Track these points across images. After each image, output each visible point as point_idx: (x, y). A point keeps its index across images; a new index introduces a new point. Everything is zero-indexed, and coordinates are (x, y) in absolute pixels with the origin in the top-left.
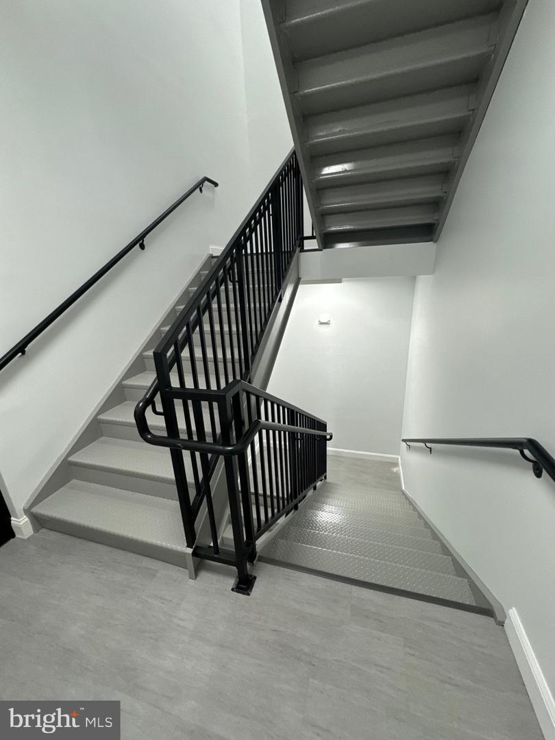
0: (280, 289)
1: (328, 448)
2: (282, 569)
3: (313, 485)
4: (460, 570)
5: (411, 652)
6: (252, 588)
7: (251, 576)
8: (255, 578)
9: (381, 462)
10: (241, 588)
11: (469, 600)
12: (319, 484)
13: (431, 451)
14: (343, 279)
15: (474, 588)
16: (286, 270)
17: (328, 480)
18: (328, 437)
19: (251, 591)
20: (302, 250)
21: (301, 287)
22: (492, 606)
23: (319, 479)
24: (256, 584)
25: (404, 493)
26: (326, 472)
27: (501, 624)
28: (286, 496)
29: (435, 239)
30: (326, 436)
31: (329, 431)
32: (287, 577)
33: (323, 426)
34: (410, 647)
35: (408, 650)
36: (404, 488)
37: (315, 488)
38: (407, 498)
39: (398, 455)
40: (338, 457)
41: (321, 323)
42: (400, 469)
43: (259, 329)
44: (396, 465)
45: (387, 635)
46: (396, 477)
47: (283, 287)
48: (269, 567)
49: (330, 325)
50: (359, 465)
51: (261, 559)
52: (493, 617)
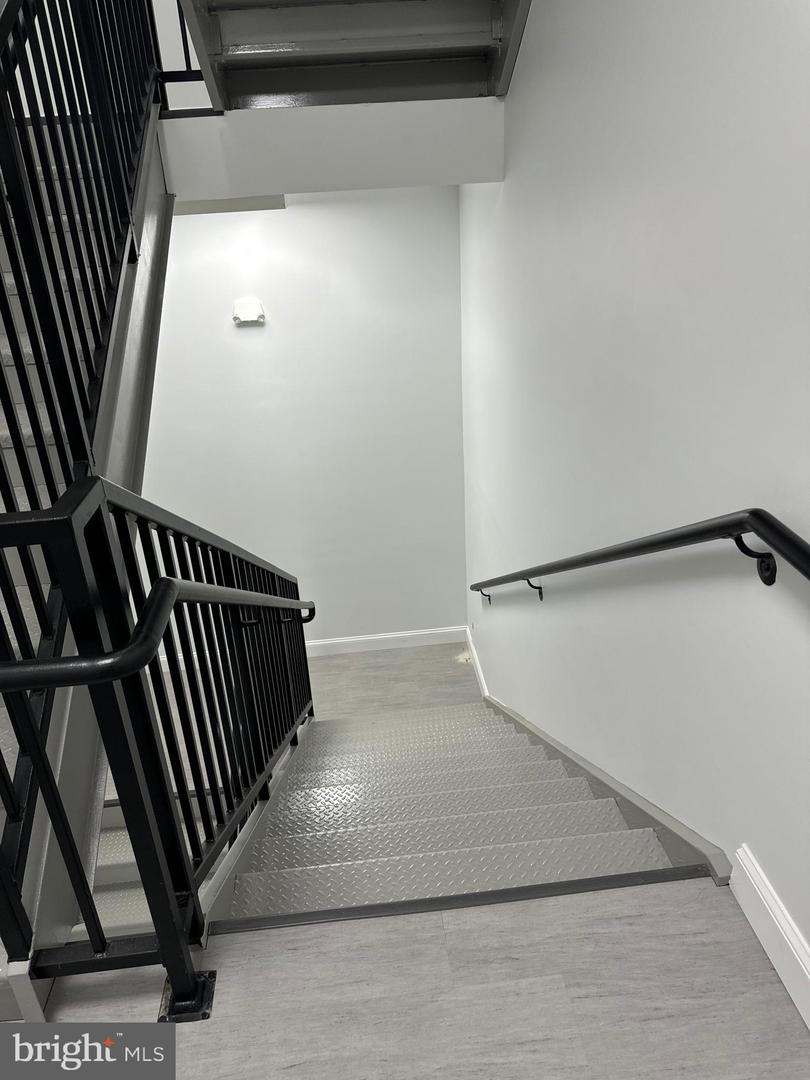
0: (126, 224)
1: (308, 643)
2: (274, 932)
3: (289, 736)
4: (635, 815)
5: (582, 992)
6: (211, 999)
7: (201, 974)
8: (213, 974)
9: (430, 648)
10: (185, 1010)
11: (660, 861)
12: (300, 730)
13: (541, 593)
14: (288, 197)
15: (668, 837)
16: (133, 169)
17: (318, 717)
18: (305, 613)
19: (210, 1006)
20: (165, 113)
21: (177, 221)
22: (704, 856)
23: (300, 720)
24: (217, 986)
25: (489, 704)
26: (311, 699)
27: (725, 882)
28: (220, 784)
29: (499, 89)
30: (300, 611)
31: (305, 596)
32: (290, 946)
33: (290, 588)
34: (578, 985)
35: (575, 992)
36: (487, 693)
37: (294, 742)
38: (498, 710)
39: (465, 622)
40: (330, 657)
41: (243, 325)
42: (474, 655)
43: (92, 345)
44: (462, 646)
45: (531, 980)
46: (469, 671)
47: (133, 218)
48: (243, 938)
49: (266, 327)
50: (381, 666)
51: (217, 928)
52: (710, 876)
